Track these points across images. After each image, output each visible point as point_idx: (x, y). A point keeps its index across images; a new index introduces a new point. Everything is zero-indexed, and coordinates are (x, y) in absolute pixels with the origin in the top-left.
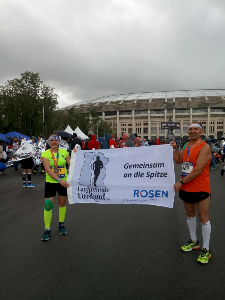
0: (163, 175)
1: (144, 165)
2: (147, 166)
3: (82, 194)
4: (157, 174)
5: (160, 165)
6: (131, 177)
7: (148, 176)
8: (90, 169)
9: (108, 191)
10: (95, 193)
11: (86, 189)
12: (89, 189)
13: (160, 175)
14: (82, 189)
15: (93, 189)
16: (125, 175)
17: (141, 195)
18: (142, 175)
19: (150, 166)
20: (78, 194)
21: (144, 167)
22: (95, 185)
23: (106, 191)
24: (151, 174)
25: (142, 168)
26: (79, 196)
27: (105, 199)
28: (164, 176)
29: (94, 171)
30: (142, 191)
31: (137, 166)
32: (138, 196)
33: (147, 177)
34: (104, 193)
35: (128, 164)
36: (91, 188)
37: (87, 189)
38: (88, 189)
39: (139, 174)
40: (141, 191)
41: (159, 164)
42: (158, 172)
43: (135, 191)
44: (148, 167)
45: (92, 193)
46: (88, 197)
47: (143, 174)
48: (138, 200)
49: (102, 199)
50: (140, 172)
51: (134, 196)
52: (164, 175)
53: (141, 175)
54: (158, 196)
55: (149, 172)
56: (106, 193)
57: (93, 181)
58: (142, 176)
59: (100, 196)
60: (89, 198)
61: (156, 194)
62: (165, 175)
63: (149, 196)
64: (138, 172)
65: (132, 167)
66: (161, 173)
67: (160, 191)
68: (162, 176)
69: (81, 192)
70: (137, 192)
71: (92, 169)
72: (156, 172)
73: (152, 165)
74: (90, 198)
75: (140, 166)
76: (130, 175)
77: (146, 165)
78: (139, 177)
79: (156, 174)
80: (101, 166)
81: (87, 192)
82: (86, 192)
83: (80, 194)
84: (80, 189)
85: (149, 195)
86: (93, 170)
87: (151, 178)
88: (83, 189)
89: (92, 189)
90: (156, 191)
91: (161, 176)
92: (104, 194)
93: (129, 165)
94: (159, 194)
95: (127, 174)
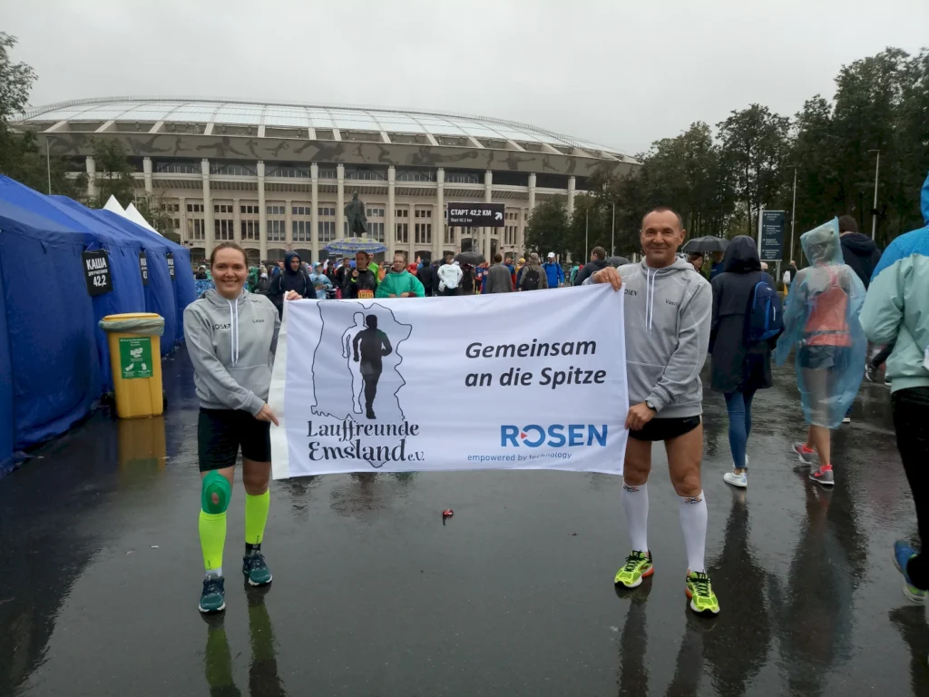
0: (592, 378)
1: (534, 345)
2: (544, 349)
3: (321, 446)
4: (574, 376)
5: (583, 347)
6: (489, 384)
7: (545, 380)
8: (345, 355)
9: (415, 432)
10: (370, 441)
11: (338, 426)
12: (348, 426)
13: (582, 377)
14: (324, 428)
15: (362, 429)
16: (471, 380)
17: (524, 439)
18: (526, 379)
19: (551, 351)
20: (311, 445)
21: (532, 355)
22: (371, 415)
23: (409, 432)
24: (556, 375)
25: (525, 355)
26: (314, 450)
27: (406, 456)
28: (597, 381)
29: (359, 363)
30: (527, 429)
31: (510, 350)
32: (516, 444)
33: (541, 383)
34: (402, 437)
35: (480, 345)
36: (354, 425)
37: (342, 426)
38: (345, 428)
39: (517, 375)
40: (524, 426)
41: (579, 345)
42: (578, 369)
43: (504, 428)
44: (546, 354)
45: (358, 441)
47: (531, 376)
48: (516, 457)
49: (394, 458)
50: (518, 370)
51: (504, 444)
52: (596, 376)
53: (523, 378)
54: (577, 440)
55: (550, 369)
56: (409, 439)
57: (364, 401)
58: (526, 381)
59: (387, 448)
61: (572, 436)
62: (599, 376)
63: (551, 444)
64: (512, 369)
65: (494, 353)
66: (586, 372)
67: (582, 427)
68: (590, 382)
69: (319, 438)
70: (510, 432)
71: (352, 356)
72: (571, 368)
73: (560, 348)
75: (520, 350)
76: (486, 379)
77: (541, 346)
78: (516, 383)
79: (570, 374)
80: (383, 347)
81: (342, 436)
82: (336, 437)
83: (314, 446)
84: (315, 429)
85: (548, 438)
86: (356, 359)
87: (554, 387)
88: (327, 427)
89: (358, 427)
90: (572, 428)
91: (586, 381)
92: (403, 441)
93: (482, 348)
94: (581, 436)
95: (477, 375)
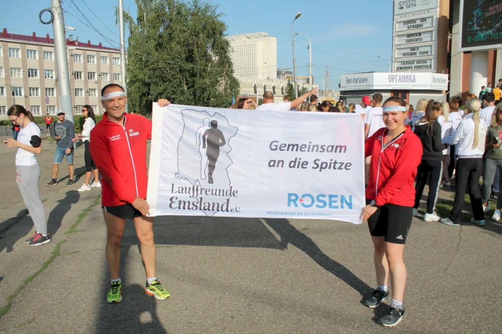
0: (343, 167)
1: (310, 146)
2: (316, 148)
3: (179, 199)
4: (332, 165)
5: (339, 149)
6: (282, 166)
7: (315, 166)
8: (198, 144)
9: (236, 195)
11: (190, 188)
12: (195, 188)
13: (337, 166)
14: (181, 189)
15: (204, 191)
16: (272, 163)
17: (302, 202)
18: (304, 165)
19: (320, 149)
20: (171, 199)
21: (308, 151)
22: (210, 181)
23: (232, 195)
24: (322, 163)
25: (305, 151)
27: (229, 209)
28: (346, 169)
29: (206, 150)
30: (303, 197)
31: (295, 147)
32: (296, 205)
33: (313, 168)
34: (228, 198)
35: (278, 142)
36: (199, 188)
37: (192, 188)
38: (193, 190)
39: (299, 162)
41: (337, 147)
42: (336, 161)
44: (317, 151)
45: (201, 198)
46: (191, 206)
47: (307, 163)
48: (296, 213)
49: (222, 210)
50: (300, 159)
51: (289, 205)
52: (346, 166)
53: (303, 164)
54: (333, 204)
55: (319, 160)
56: (232, 199)
58: (304, 166)
59: (218, 204)
60: (192, 208)
61: (331, 202)
62: (347, 166)
64: (296, 159)
65: (286, 148)
66: (340, 163)
68: (342, 169)
69: (177, 195)
70: (293, 198)
71: (202, 145)
72: (331, 160)
73: (325, 148)
74: (195, 208)
75: (301, 147)
76: (281, 163)
77: (314, 146)
78: (298, 167)
79: (331, 163)
80: (220, 141)
81: (192, 194)
82: (188, 195)
83: (173, 200)
84: (176, 189)
85: (316, 203)
87: (320, 171)
88: (183, 188)
89: (202, 189)
91: (340, 168)
92: (228, 200)
93: (279, 145)
94: (335, 202)
95: (275, 161)
